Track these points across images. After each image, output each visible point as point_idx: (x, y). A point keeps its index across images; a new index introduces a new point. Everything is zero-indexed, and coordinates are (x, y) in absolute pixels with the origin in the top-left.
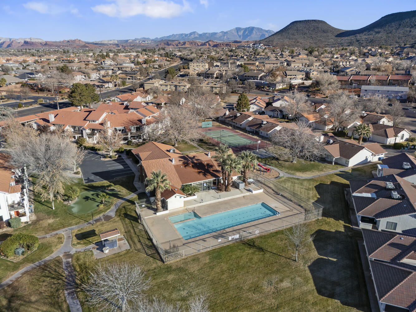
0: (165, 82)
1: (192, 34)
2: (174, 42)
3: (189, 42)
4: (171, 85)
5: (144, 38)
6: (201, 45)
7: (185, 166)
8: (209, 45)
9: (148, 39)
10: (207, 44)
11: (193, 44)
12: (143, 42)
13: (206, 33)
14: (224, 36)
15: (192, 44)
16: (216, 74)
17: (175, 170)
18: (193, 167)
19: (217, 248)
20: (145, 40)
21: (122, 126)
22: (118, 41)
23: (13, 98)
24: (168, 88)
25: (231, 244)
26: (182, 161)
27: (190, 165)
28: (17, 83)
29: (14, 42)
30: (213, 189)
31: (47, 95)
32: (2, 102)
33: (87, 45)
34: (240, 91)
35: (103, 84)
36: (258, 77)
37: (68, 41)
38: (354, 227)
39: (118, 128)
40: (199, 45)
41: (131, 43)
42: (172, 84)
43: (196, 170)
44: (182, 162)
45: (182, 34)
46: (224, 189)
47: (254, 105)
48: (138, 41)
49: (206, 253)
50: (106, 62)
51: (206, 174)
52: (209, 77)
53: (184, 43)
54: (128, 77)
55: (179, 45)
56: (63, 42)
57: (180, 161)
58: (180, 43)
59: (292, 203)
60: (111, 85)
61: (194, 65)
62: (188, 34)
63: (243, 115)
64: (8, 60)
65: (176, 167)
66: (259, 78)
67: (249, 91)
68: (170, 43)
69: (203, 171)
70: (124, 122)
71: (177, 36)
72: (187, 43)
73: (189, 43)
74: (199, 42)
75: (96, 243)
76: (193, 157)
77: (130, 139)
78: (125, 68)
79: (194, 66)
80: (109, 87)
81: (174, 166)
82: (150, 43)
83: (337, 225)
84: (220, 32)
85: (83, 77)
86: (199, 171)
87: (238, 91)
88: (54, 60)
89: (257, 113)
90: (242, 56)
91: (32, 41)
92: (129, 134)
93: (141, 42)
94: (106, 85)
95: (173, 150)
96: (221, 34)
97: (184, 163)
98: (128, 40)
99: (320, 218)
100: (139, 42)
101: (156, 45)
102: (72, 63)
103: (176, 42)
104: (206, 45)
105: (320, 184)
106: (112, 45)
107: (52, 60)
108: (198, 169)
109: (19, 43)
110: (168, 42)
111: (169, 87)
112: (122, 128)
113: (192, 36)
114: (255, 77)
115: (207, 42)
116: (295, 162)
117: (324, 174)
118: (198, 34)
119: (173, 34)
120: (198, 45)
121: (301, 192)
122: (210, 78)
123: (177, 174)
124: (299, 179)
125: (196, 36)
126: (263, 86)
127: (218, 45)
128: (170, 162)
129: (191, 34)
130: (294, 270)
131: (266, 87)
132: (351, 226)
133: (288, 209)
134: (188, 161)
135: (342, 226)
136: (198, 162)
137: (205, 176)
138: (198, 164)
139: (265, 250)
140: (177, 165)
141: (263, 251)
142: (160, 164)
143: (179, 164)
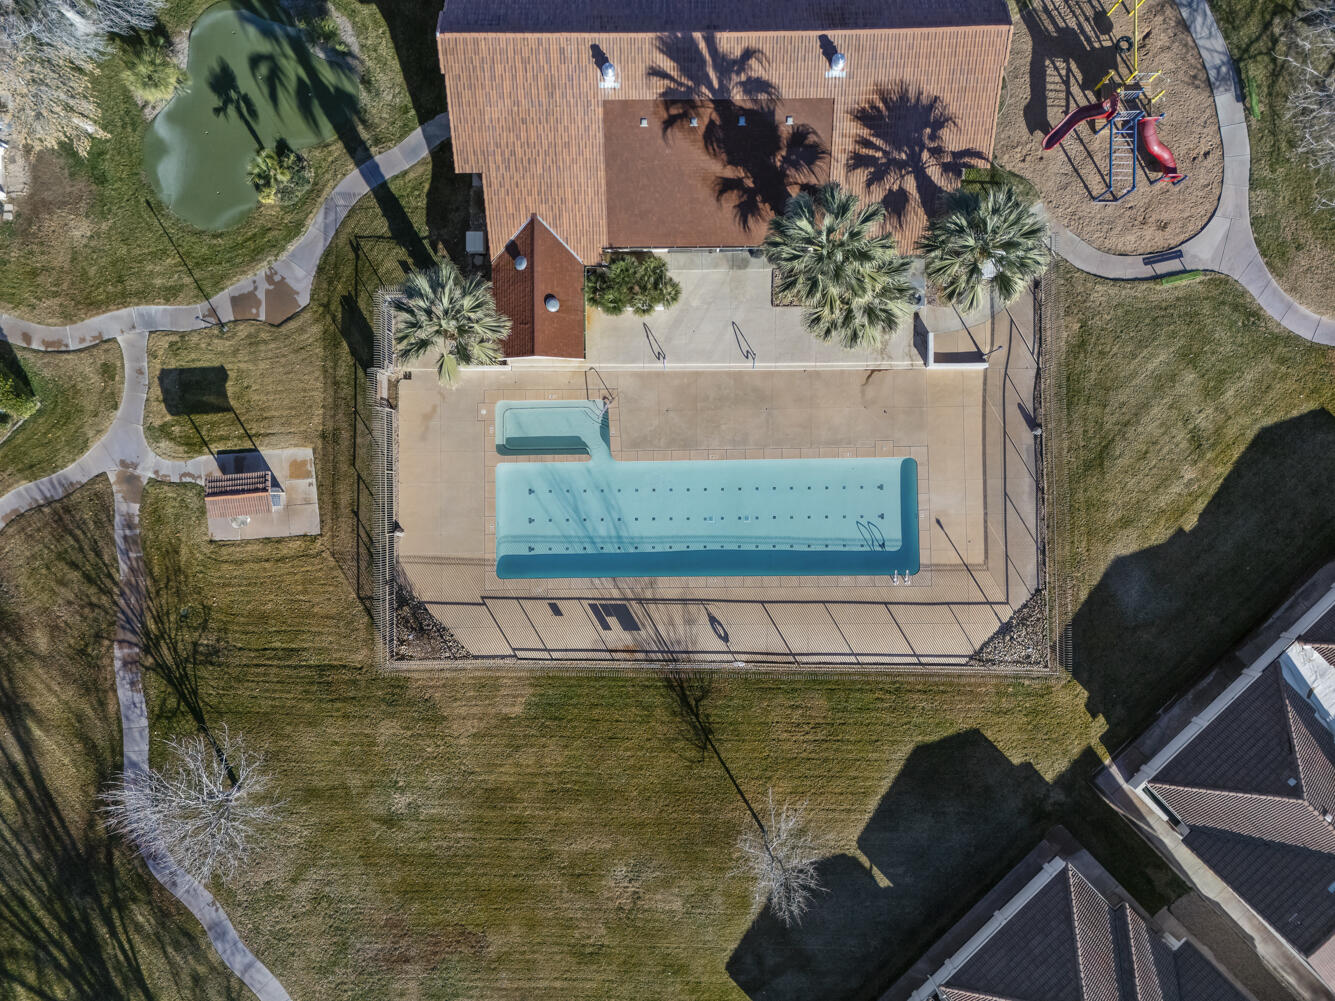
7: (668, 123)
17: (600, 135)
18: (710, 137)
26: (663, 75)
27: (696, 122)
38: (1114, 770)
43: (719, 168)
44: (664, 84)
51: (755, 209)
57: (655, 72)
65: (618, 113)
69: (750, 183)
75: (219, 453)
76: (736, 54)
81: (606, 103)
86: (730, 172)
97: (668, 99)
108: (732, 162)
123: (602, 174)
128: (594, 70)
134: (698, 84)
135: (1076, 750)
136: (749, 105)
137: (745, 222)
138: (742, 122)
139: (713, 746)
140: (626, 105)
141: (704, 748)
142: (535, 78)
143: (634, 95)
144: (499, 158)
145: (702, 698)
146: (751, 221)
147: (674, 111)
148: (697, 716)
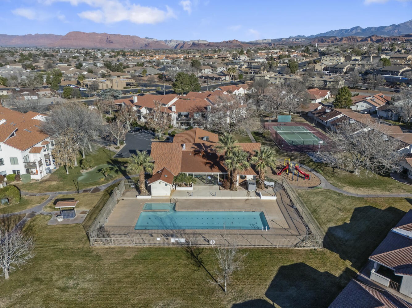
0: (275, 75)
1: (354, 30)
2: (330, 39)
3: (347, 37)
4: (280, 78)
5: (299, 36)
6: (361, 41)
7: (195, 154)
8: (372, 40)
9: (303, 36)
10: (369, 39)
11: (352, 40)
12: (297, 40)
13: (372, 28)
14: (395, 30)
15: (350, 40)
16: (347, 68)
17: (181, 156)
18: (204, 156)
19: (155, 247)
20: (299, 38)
21: (187, 111)
22: (272, 40)
23: (141, 86)
24: (278, 81)
25: (174, 247)
27: (201, 154)
28: (156, 74)
29: (186, 44)
30: (218, 185)
31: (169, 85)
32: (132, 88)
33: (242, 45)
34: (364, 87)
35: (221, 77)
36: (398, 72)
37: (227, 42)
38: (362, 275)
39: (182, 113)
40: (359, 40)
41: (284, 41)
42: (282, 77)
43: (205, 161)
44: (194, 149)
45: (342, 30)
46: (228, 187)
47: (364, 102)
48: (291, 40)
49: (138, 248)
50: (240, 58)
51: (213, 167)
52: (337, 71)
53: (341, 40)
54: (250, 71)
55: (335, 41)
56: (223, 42)
57: (192, 147)
58: (336, 39)
59: (300, 221)
60: (227, 78)
61: (326, 59)
62: (348, 30)
63: (334, 111)
64: (166, 57)
65: (185, 154)
66: (399, 74)
67: (375, 87)
68: (324, 39)
69: (212, 163)
70: (191, 108)
71: (336, 32)
72: (344, 39)
73: (346, 39)
74: (359, 37)
76: (209, 145)
77: (192, 125)
78: (254, 63)
79: (326, 61)
80: (225, 80)
81: (183, 152)
82: (304, 41)
83: (337, 266)
84: (390, 26)
85: (211, 70)
86: (208, 161)
87: (361, 87)
88: (198, 56)
89: (366, 112)
90: (398, 50)
91: (200, 42)
92: (192, 120)
93: (294, 40)
94: (224, 78)
95: (206, 138)
96: (390, 28)
97: (195, 151)
98: (281, 39)
99: (320, 249)
100: (293, 40)
101: (310, 42)
102: (212, 59)
103: (333, 38)
104: (368, 41)
105: (370, 206)
106: (265, 44)
107: (197, 56)
109: (189, 44)
110: (322, 39)
111: (278, 79)
112: (186, 113)
113: (354, 31)
114: (395, 72)
115: (369, 37)
116: (357, 174)
117: (388, 195)
118: (361, 29)
119: (331, 31)
120: (357, 41)
121: (327, 211)
122: (339, 72)
123: (181, 161)
124: (342, 194)
125: (359, 31)
126: (399, 83)
127: (382, 40)
128: (181, 147)
129: (352, 29)
130: (210, 302)
131: (404, 83)
132: (358, 273)
133: (287, 226)
134: (201, 149)
135: (343, 268)
136: (211, 152)
137: (211, 169)
138: (210, 154)
139: (202, 266)
140: (187, 152)
141: (200, 266)
142: (169, 148)
143: (189, 151)
144: (159, 159)
145: (199, 254)
146: (213, 169)
147: (196, 153)
148: (197, 259)
